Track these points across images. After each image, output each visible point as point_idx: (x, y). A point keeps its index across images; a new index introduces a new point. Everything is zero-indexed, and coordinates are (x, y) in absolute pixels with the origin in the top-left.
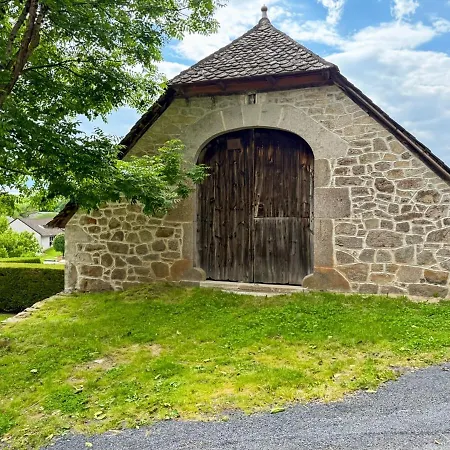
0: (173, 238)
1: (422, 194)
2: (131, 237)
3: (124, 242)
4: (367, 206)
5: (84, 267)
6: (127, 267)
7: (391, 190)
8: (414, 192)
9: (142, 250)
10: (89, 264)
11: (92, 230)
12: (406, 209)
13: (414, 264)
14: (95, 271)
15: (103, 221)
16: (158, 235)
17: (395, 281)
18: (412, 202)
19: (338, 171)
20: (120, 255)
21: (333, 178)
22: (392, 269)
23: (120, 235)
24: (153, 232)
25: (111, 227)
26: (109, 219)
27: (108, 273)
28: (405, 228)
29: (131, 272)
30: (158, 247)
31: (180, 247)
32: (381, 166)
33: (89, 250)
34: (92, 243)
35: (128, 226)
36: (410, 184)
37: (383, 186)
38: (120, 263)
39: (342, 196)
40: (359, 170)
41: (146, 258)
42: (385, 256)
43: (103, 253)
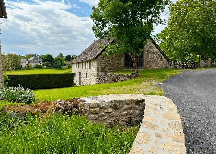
0: (121, 61)
1: (158, 54)
2: (112, 61)
3: (111, 62)
4: (152, 56)
5: (101, 68)
6: (111, 67)
7: (154, 54)
8: (157, 54)
9: (114, 64)
10: (102, 67)
11: (103, 60)
12: (156, 57)
13: (157, 65)
14: (104, 69)
15: (106, 58)
16: (118, 61)
17: (155, 68)
18: (157, 56)
19: (148, 50)
20: (110, 65)
21: (147, 51)
22: (154, 66)
23: (110, 61)
24: (117, 60)
25: (107, 59)
26: (107, 57)
27: (107, 69)
28: (156, 59)
29: (112, 68)
30: (118, 63)
31: (122, 63)
32: (153, 50)
33: (102, 64)
34: (103, 62)
35: (111, 59)
36: (157, 53)
37: (153, 53)
38: (109, 66)
39: (148, 54)
40: (150, 50)
41: (115, 65)
42: (154, 64)
43: (106, 64)
